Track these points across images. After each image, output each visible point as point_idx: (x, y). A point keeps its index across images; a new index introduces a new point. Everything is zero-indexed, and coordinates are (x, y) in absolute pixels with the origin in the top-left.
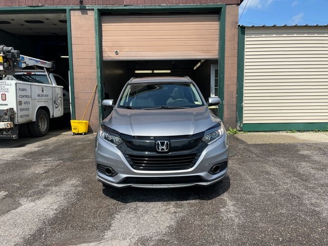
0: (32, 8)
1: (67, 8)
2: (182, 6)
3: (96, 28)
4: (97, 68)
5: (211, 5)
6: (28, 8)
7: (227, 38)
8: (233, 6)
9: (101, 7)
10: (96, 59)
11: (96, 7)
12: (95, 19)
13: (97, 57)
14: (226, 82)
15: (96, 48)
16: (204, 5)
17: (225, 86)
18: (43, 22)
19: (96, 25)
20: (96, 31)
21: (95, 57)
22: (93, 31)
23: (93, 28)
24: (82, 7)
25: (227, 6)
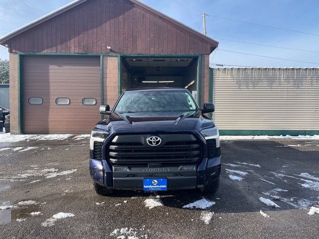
0: (78, 54)
1: (101, 55)
2: (173, 54)
9: (122, 55)
16: (188, 55)
22: (117, 70)
23: (117, 68)
24: (110, 54)
25: (202, 55)
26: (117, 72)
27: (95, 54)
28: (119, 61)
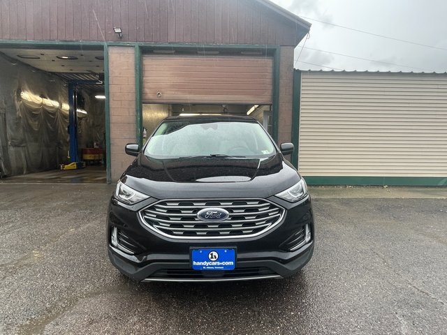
0: (65, 43)
1: (105, 44)
2: (232, 45)
3: (136, 67)
4: (137, 111)
6: (61, 43)
8: (288, 47)
9: (143, 44)
10: (134, 102)
11: (137, 47)
12: (136, 58)
13: (136, 99)
15: (136, 89)
16: (257, 46)
18: (77, 59)
19: (136, 65)
20: (136, 70)
21: (135, 99)
24: (121, 43)
25: (282, 47)
27: (95, 43)
28: (138, 56)
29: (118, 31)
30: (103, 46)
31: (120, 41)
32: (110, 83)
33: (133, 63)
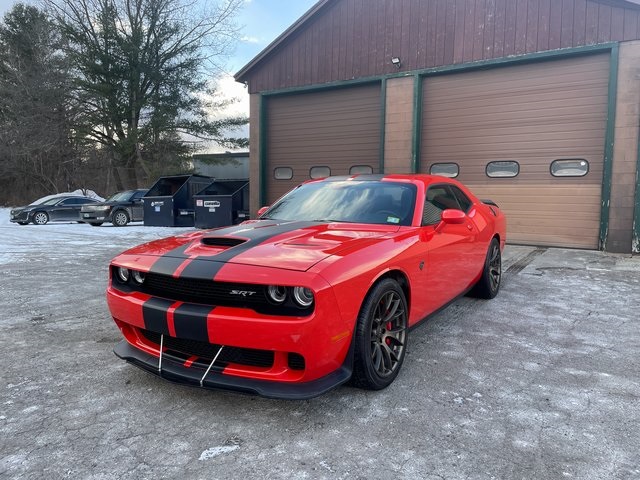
0: (345, 83)
1: (383, 78)
2: (540, 53)
3: (414, 100)
4: (413, 153)
5: (592, 45)
7: (620, 96)
9: (423, 71)
10: (410, 143)
11: (416, 73)
12: (415, 89)
13: (413, 137)
14: (616, 170)
16: (579, 48)
17: (614, 176)
19: (414, 97)
20: (415, 103)
21: (410, 138)
22: (412, 105)
23: (411, 100)
24: (400, 74)
25: (622, 44)
26: (412, 110)
27: (373, 78)
28: (417, 86)
29: (397, 60)
30: (380, 81)
31: (398, 71)
32: (387, 121)
33: (412, 96)
